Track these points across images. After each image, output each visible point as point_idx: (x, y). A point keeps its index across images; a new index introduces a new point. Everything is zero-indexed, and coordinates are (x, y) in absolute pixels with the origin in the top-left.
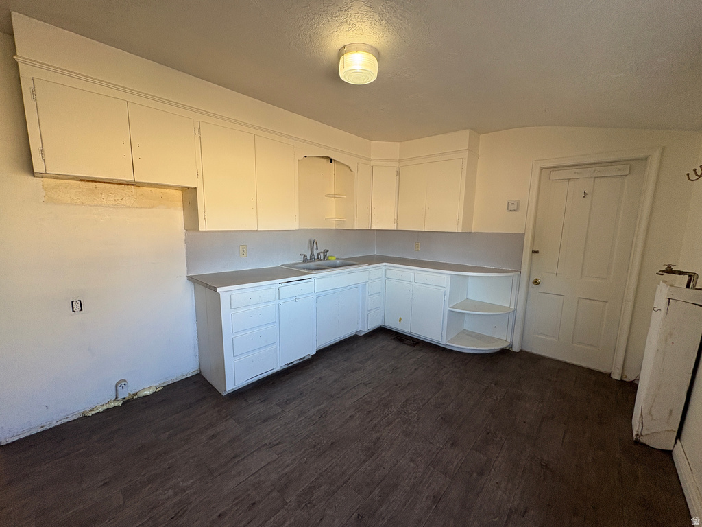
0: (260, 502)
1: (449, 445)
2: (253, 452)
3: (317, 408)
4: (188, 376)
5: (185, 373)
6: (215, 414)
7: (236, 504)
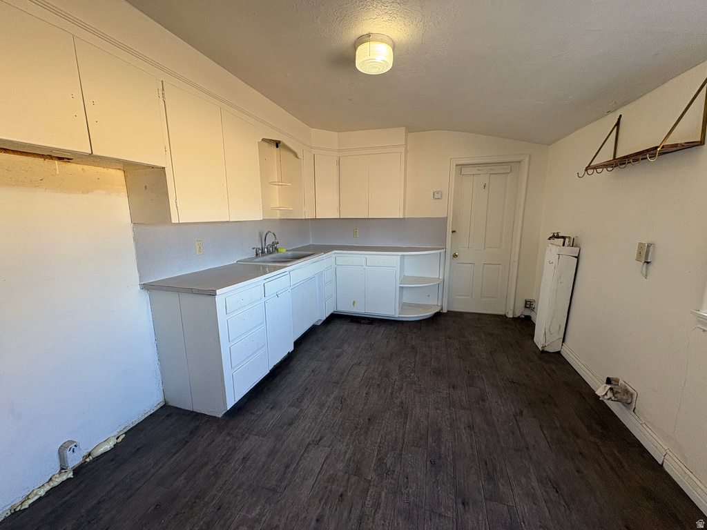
0: (346, 491)
1: (452, 389)
2: (303, 455)
3: (332, 397)
4: (152, 412)
5: (147, 409)
6: (228, 438)
7: (326, 504)
